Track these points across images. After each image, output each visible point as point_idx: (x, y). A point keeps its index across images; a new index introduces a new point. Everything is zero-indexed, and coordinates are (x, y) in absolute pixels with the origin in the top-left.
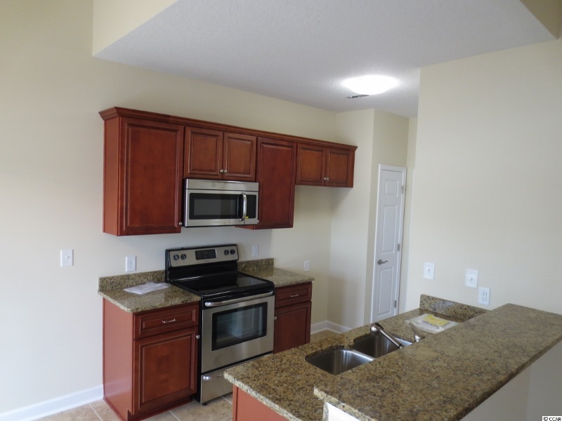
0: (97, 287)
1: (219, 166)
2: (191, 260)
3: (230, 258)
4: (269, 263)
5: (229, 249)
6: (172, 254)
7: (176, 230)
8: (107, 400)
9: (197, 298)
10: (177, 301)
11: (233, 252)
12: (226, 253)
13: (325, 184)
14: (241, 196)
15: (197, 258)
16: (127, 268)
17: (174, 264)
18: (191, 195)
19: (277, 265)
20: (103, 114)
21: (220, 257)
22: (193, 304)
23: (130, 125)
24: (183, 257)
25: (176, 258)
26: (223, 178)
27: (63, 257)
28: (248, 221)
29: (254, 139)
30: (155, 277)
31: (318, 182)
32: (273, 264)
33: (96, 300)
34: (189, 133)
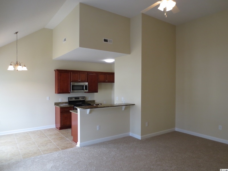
0: (54, 104)
1: (78, 79)
2: (74, 100)
3: (83, 99)
4: (94, 101)
5: (83, 97)
6: (69, 98)
7: (69, 93)
8: (56, 127)
9: (73, 106)
10: (69, 106)
11: (84, 98)
12: (82, 98)
13: (106, 82)
14: (84, 86)
15: (75, 99)
16: (60, 101)
17: (70, 100)
18: (72, 86)
19: (96, 102)
20: (55, 70)
21: (81, 99)
22: (72, 107)
23: (59, 72)
24: (72, 99)
25: (70, 99)
26: (80, 82)
27: (47, 98)
28: (85, 91)
29: (87, 73)
30: (66, 103)
31: (104, 82)
32: (95, 101)
33: (54, 107)
34: (71, 73)
